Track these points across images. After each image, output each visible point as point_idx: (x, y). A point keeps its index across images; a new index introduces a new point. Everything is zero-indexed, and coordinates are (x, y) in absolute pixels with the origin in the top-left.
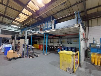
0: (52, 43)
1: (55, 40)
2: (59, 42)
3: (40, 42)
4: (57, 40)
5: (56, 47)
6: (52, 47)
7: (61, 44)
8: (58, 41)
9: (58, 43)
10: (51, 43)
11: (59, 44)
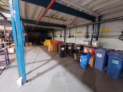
0: (72, 38)
1: (79, 30)
2: (90, 35)
3: (55, 36)
4: (84, 30)
5: (79, 48)
6: (70, 48)
7: (94, 39)
8: (87, 33)
9: (88, 37)
10: (70, 37)
11: (90, 39)
